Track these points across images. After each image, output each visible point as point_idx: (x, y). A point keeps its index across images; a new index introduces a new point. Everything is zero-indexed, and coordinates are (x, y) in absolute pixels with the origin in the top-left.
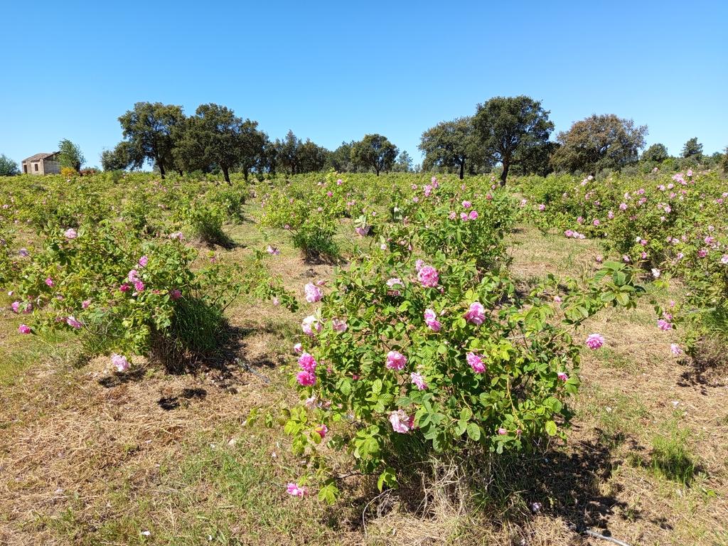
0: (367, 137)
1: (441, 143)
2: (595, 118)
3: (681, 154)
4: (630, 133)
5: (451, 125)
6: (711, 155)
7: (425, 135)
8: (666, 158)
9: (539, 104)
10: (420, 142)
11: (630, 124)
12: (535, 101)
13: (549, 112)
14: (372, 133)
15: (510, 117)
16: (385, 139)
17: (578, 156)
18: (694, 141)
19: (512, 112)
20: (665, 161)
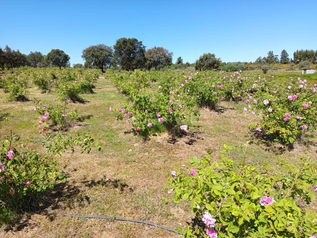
0: (53, 50)
1: (93, 55)
2: (155, 48)
3: (176, 63)
4: (167, 54)
5: (96, 47)
6: (185, 63)
7: (84, 51)
8: (172, 64)
9: (141, 42)
10: (82, 54)
11: (167, 52)
12: (139, 41)
13: (146, 47)
14: (56, 49)
15: (131, 46)
16: (63, 52)
17: (150, 63)
18: (180, 58)
19: (132, 44)
20: (172, 65)
